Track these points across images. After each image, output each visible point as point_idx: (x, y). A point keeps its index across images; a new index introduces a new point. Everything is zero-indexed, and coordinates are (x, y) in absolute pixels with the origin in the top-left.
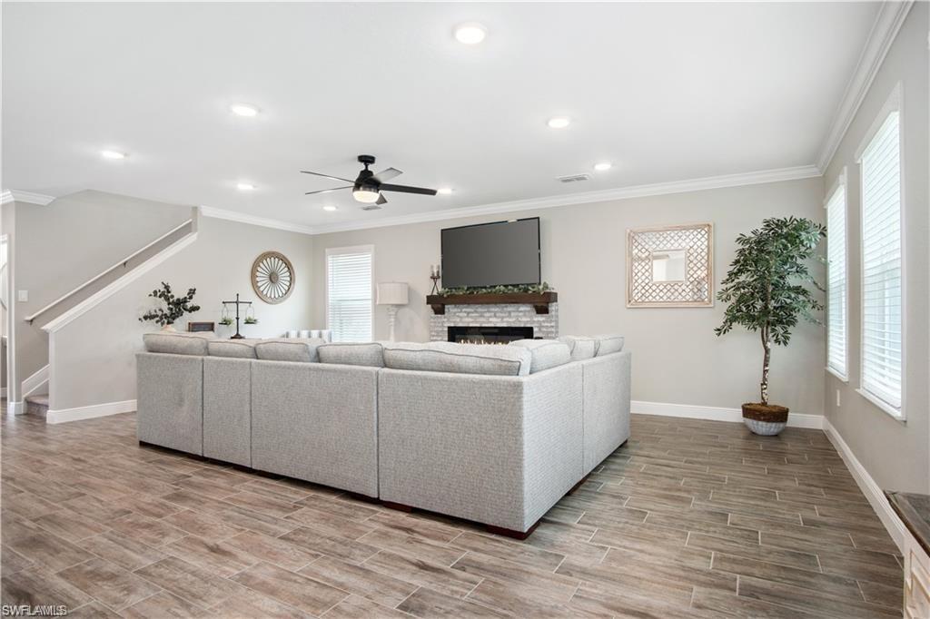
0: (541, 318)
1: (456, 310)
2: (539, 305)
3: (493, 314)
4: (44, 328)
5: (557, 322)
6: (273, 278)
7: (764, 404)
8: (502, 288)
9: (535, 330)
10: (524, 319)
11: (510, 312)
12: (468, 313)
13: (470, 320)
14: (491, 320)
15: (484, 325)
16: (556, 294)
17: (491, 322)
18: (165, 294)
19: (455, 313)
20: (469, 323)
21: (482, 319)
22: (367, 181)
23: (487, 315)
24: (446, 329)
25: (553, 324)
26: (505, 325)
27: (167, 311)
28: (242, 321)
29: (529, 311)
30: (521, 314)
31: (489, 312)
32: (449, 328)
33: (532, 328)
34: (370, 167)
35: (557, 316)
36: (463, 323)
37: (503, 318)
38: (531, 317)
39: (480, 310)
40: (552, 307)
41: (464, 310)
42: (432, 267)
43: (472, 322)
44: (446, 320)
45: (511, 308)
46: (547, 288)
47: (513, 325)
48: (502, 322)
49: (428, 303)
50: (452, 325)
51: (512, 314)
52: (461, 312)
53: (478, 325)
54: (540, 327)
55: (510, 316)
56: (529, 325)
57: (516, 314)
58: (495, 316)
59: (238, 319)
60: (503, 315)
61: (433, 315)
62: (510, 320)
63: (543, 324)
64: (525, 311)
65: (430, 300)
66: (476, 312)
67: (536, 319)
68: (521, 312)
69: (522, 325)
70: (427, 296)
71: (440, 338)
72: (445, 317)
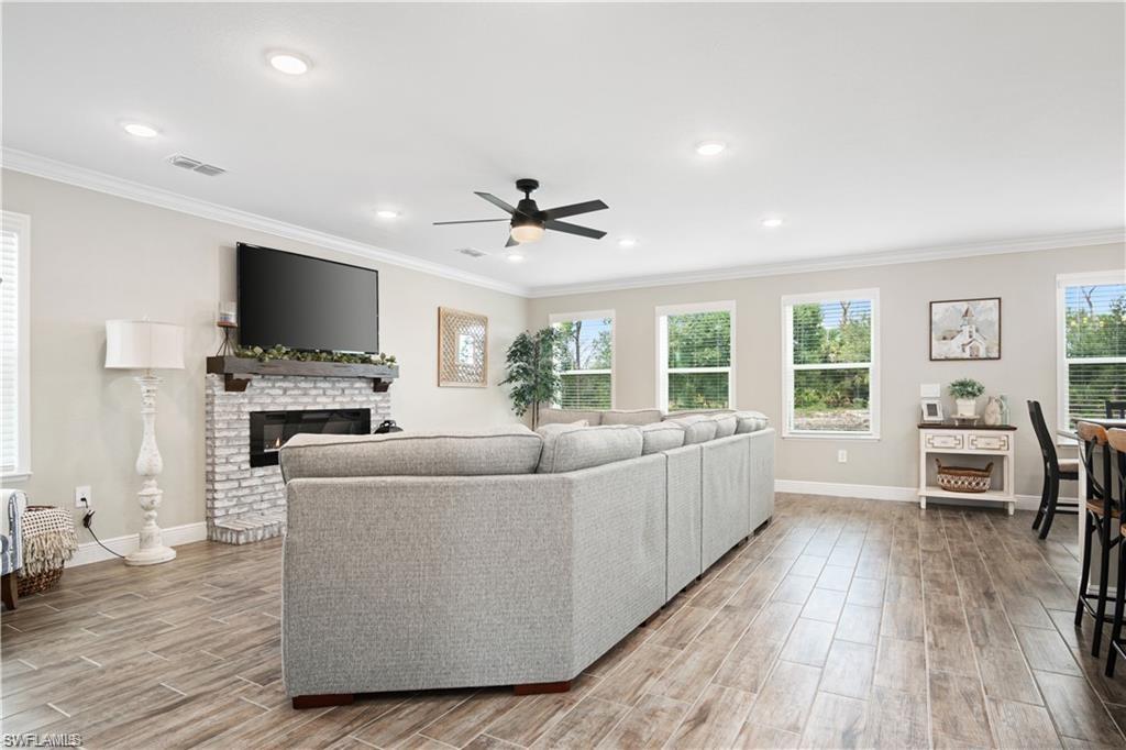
0: (378, 397)
1: (264, 384)
2: (377, 381)
3: (321, 392)
5: (394, 401)
9: (372, 412)
10: (360, 399)
11: (343, 390)
12: (285, 390)
14: (319, 400)
15: (309, 408)
17: (318, 403)
19: (263, 388)
20: (286, 404)
21: (305, 400)
23: (314, 392)
24: (247, 416)
26: (337, 407)
29: (366, 389)
30: (357, 392)
31: (315, 388)
32: (251, 414)
33: (368, 410)
35: (391, 395)
36: (278, 405)
37: (334, 397)
38: (367, 395)
39: (303, 385)
40: (393, 384)
41: (278, 384)
43: (291, 404)
44: (246, 401)
47: (347, 407)
48: (334, 402)
49: (209, 370)
50: (259, 409)
51: (346, 392)
52: (273, 387)
53: (301, 408)
54: (377, 409)
55: (343, 395)
56: (365, 407)
57: (352, 391)
58: (324, 394)
60: (336, 393)
61: (223, 392)
62: (344, 400)
63: (380, 405)
64: (360, 389)
66: (297, 388)
67: (372, 399)
68: (356, 388)
69: (358, 407)
70: (209, 359)
71: (233, 434)
72: (244, 397)
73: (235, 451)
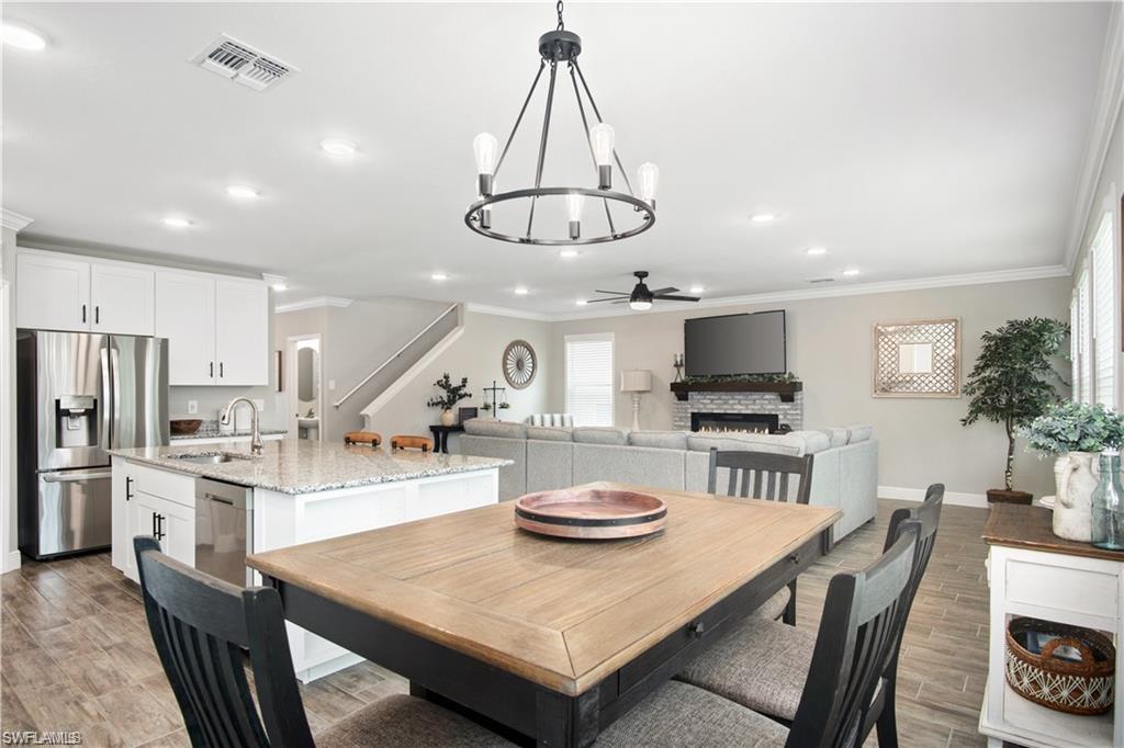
0: (786, 406)
1: (699, 397)
2: (785, 393)
3: (737, 401)
4: (362, 413)
5: (802, 410)
6: (520, 365)
7: (1009, 490)
8: (747, 377)
9: (780, 417)
10: (769, 407)
11: (755, 400)
12: (712, 400)
13: (714, 407)
14: (735, 407)
15: (728, 412)
16: (801, 383)
17: (735, 409)
18: (444, 384)
19: (699, 400)
20: (713, 409)
21: (726, 407)
22: (641, 293)
23: (731, 402)
24: (690, 415)
25: (798, 412)
26: (749, 412)
27: (445, 399)
28: (497, 406)
29: (774, 399)
30: (766, 401)
31: (733, 399)
32: (693, 414)
33: (777, 416)
34: (645, 281)
35: (802, 404)
36: (708, 409)
37: (747, 405)
38: (776, 405)
39: (723, 397)
40: (798, 396)
41: (707, 397)
42: (676, 356)
43: (716, 409)
44: (689, 406)
45: (755, 396)
46: (793, 377)
47: (759, 412)
48: (747, 409)
49: (672, 390)
50: (696, 411)
51: (758, 401)
52: (705, 398)
53: (722, 412)
54: (785, 415)
55: (754, 403)
56: (773, 413)
57: (762, 401)
58: (739, 403)
59: (494, 404)
60: (748, 402)
61: (676, 401)
62: (755, 407)
63: (788, 412)
64: (769, 400)
65: (674, 387)
66: (720, 399)
67: (781, 407)
68: (766, 399)
69: (767, 412)
70: (670, 384)
71: (682, 424)
72: (689, 404)
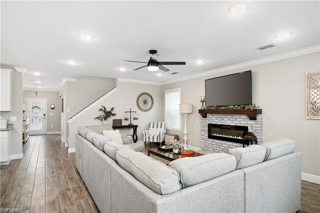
0: (252, 122)
1: (211, 116)
2: (251, 116)
3: (228, 119)
5: (261, 125)
6: (145, 102)
8: (232, 106)
9: (249, 128)
10: (244, 122)
11: (236, 118)
12: (217, 118)
13: (218, 121)
14: (227, 121)
15: (224, 124)
16: (261, 110)
17: (227, 123)
19: (211, 117)
20: (217, 122)
21: (223, 121)
23: (225, 119)
24: (207, 125)
25: (259, 126)
26: (234, 124)
27: (104, 116)
29: (246, 118)
30: (242, 120)
31: (226, 118)
32: (208, 124)
33: (247, 127)
35: (262, 122)
36: (215, 122)
37: (233, 121)
38: (247, 121)
39: (222, 116)
40: (259, 117)
41: (215, 116)
42: (201, 97)
43: (218, 122)
44: (207, 120)
45: (236, 116)
46: (255, 107)
47: (238, 125)
48: (233, 123)
49: (199, 113)
50: (210, 123)
51: (237, 119)
52: (214, 117)
53: (221, 124)
54: (252, 127)
55: (236, 120)
56: (246, 125)
57: (240, 119)
58: (229, 120)
59: (131, 118)
60: (233, 120)
61: (202, 118)
62: (237, 122)
63: (253, 125)
64: (244, 118)
65: (201, 111)
66: (220, 117)
67: (249, 123)
68: (242, 118)
69: (242, 125)
70: (199, 110)
71: (204, 129)
72: (207, 119)
73: (205, 133)
